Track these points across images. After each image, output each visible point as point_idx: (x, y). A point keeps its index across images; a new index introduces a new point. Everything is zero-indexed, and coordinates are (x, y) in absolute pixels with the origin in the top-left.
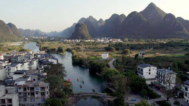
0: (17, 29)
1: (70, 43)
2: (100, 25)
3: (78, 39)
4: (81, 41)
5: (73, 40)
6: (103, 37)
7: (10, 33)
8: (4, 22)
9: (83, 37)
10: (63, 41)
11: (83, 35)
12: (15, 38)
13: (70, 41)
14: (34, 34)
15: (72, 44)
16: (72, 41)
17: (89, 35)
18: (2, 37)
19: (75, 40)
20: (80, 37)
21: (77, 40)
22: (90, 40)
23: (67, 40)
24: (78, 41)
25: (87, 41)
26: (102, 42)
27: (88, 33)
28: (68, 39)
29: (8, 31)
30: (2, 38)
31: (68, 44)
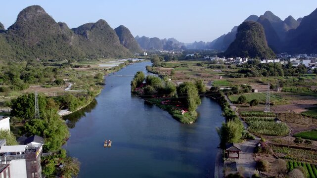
0: (131, 36)
1: (223, 67)
2: (287, 28)
3: (243, 56)
4: (249, 62)
5: (232, 59)
6: (299, 54)
7: (115, 42)
8: (106, 23)
9: (254, 53)
10: (209, 59)
11: (254, 48)
12: (124, 52)
13: (224, 60)
14: (164, 46)
15: (229, 70)
16: (229, 60)
17: (267, 47)
18: (100, 50)
19: (234, 58)
20: (247, 52)
21: (241, 60)
22: (272, 61)
23: (218, 59)
24: (243, 61)
25: (264, 62)
26: (307, 65)
27: (266, 43)
28: (220, 56)
29: (111, 39)
30: (100, 52)
31: (219, 67)
